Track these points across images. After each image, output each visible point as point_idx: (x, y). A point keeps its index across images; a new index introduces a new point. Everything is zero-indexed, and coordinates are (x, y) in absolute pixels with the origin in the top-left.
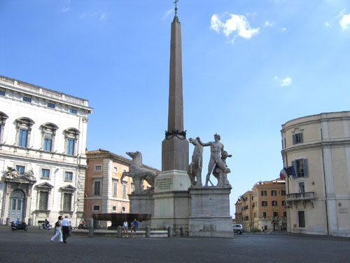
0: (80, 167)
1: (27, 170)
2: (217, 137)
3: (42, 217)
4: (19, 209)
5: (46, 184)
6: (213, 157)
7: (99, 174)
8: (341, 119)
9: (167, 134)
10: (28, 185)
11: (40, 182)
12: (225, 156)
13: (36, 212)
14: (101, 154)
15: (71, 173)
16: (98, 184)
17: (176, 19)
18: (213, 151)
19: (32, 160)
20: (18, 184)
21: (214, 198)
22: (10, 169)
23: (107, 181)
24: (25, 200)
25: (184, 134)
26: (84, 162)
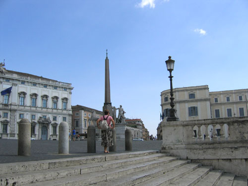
0: (69, 115)
1: (47, 117)
2: (121, 106)
3: (54, 137)
4: (45, 134)
5: (55, 123)
6: (119, 113)
7: (78, 117)
8: (183, 91)
9: (105, 104)
10: (48, 124)
11: (53, 122)
12: (124, 113)
13: (52, 135)
14: (78, 108)
15: (65, 118)
16: (77, 122)
17: (107, 58)
18: (119, 111)
19: (49, 113)
20: (44, 123)
21: (120, 127)
22: (40, 117)
23: (81, 120)
24: (47, 130)
25: (111, 104)
26: (71, 112)
